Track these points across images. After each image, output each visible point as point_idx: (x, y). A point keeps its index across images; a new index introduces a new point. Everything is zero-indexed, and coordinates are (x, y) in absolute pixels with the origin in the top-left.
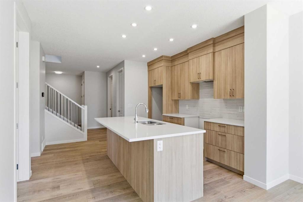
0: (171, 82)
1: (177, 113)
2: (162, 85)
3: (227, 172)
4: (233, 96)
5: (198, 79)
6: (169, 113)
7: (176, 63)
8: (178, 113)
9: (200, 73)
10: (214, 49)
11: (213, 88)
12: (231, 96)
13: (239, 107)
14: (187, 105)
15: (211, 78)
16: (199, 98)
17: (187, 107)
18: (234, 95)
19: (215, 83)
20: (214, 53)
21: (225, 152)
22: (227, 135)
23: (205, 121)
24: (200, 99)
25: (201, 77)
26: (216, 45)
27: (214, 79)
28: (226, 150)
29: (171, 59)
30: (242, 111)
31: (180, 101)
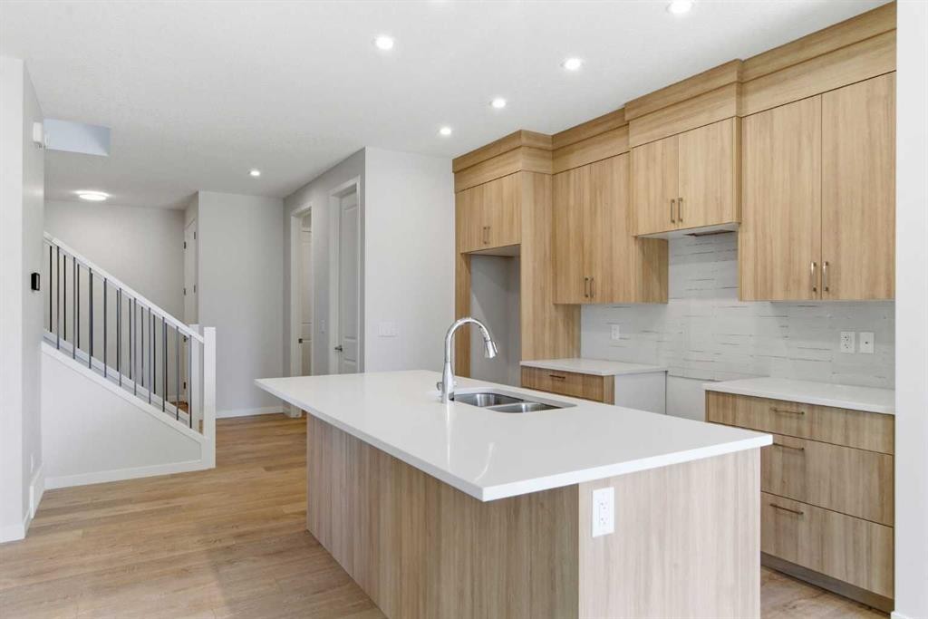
0: (554, 236)
1: (573, 357)
2: (518, 247)
3: (816, 597)
4: (827, 289)
5: (673, 222)
6: (544, 358)
7: (575, 160)
8: (579, 357)
9: (681, 200)
10: (740, 106)
11: (736, 258)
12: (815, 290)
13: (843, 334)
14: (613, 326)
15: (728, 218)
16: (667, 298)
17: (616, 335)
18: (831, 289)
19: (747, 238)
20: (740, 119)
21: (802, 513)
22: (809, 446)
23: (708, 392)
24: (670, 302)
25: (686, 215)
26: (750, 87)
27: (740, 223)
28: (803, 508)
29: (550, 147)
30: (852, 350)
31: (583, 310)
